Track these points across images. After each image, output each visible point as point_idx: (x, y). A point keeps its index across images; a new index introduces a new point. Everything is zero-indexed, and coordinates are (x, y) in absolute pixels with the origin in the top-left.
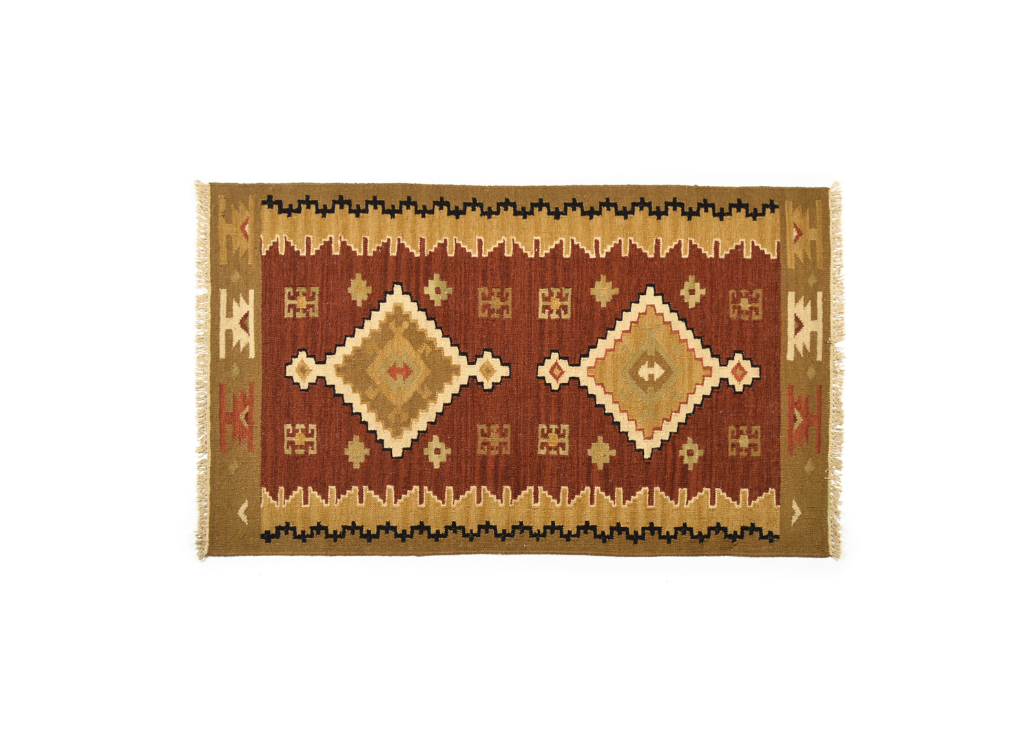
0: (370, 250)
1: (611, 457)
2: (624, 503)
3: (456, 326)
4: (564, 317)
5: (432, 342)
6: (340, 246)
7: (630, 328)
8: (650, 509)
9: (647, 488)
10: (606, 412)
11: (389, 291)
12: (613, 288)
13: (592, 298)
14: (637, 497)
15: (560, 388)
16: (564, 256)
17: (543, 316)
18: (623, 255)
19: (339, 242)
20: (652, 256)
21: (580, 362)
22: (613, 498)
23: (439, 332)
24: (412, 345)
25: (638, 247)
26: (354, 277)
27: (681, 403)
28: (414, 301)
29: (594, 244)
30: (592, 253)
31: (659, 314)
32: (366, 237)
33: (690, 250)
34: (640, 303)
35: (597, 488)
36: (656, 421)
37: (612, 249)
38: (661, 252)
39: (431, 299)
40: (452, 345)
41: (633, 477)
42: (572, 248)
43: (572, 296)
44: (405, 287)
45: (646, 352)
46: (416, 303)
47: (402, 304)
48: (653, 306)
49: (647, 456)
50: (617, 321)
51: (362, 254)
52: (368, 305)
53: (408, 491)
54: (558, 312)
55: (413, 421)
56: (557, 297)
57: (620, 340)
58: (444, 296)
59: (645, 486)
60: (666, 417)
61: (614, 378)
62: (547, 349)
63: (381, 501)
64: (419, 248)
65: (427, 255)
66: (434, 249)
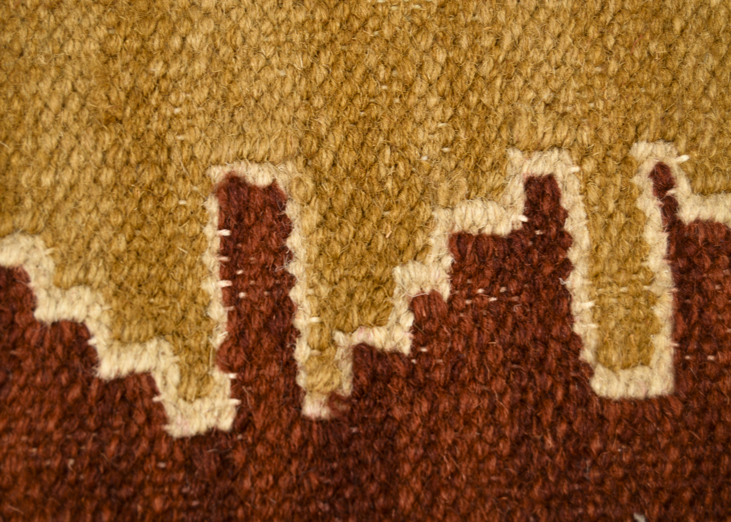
64: (218, 312)
65: (333, 398)
66: (408, 321)
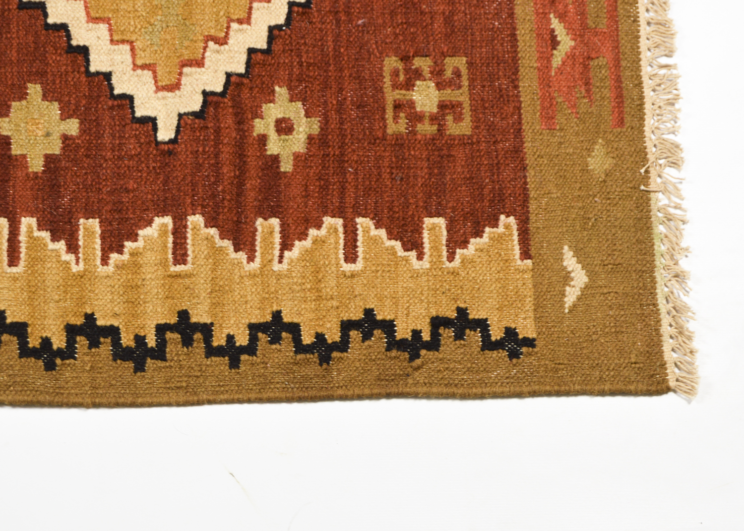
1: (65, 138)
2: (105, 261)
8: (178, 276)
9: (168, 220)
10: (50, 21)
14: (140, 243)
22: (73, 248)
35: (28, 223)
36: (186, 43)
41: (127, 191)
49: (165, 133)
59: (163, 213)
60: (213, 32)
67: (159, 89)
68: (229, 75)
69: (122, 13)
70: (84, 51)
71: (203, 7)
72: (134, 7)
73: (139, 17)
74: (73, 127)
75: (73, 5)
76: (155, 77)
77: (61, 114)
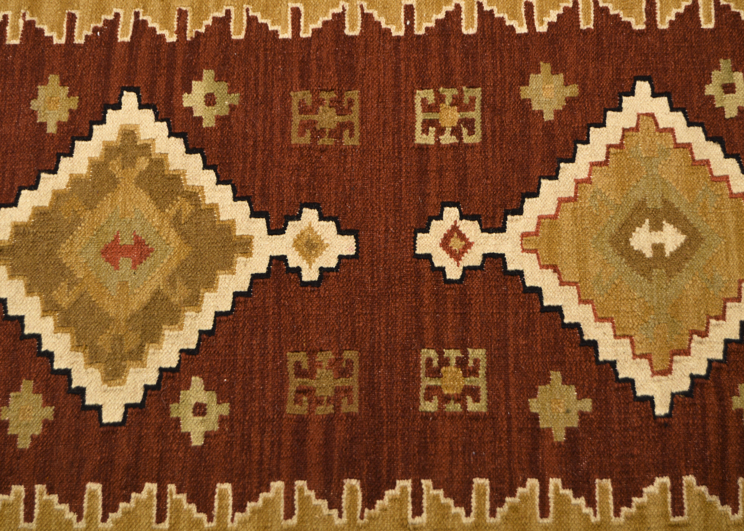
0: (80, 33)
1: (582, 414)
2: (617, 513)
3: (244, 163)
4: (467, 139)
5: (196, 194)
6: (21, 28)
7: (607, 157)
8: (677, 525)
9: (666, 480)
10: (566, 321)
11: (112, 102)
12: (566, 85)
13: (526, 104)
14: (645, 499)
15: (463, 276)
16: (465, 31)
17: (421, 139)
18: (583, 26)
19: (21, 22)
20: (642, 27)
21: (505, 223)
22: (591, 503)
23: (211, 175)
24: (155, 199)
25: (612, 12)
26: (44, 82)
27: (727, 300)
28: (162, 121)
29: (523, 10)
30: (521, 25)
31: (665, 130)
32: (73, 12)
33: (716, 16)
34: (624, 110)
35: (554, 483)
36: (675, 337)
37: (559, 16)
38: (658, 19)
39: (195, 115)
40: (236, 199)
41: (633, 456)
42: (479, 17)
43: (482, 101)
44: (144, 96)
45: (643, 202)
46: (165, 123)
47: (136, 126)
48: (652, 116)
49: (661, 409)
50: (579, 146)
51: (63, 41)
52: (69, 131)
53: (133, 495)
54: (456, 131)
55: (151, 350)
56: (452, 105)
57: (588, 181)
58: (222, 108)
59: (662, 474)
60: (696, 327)
61: (579, 253)
62: (434, 200)
63: (71, 516)
64: (176, 26)
65: (191, 38)
66: (204, 28)
67: (654, 373)
68: (710, 362)
69: (622, 313)
70: (594, 344)
71: (687, 307)
72: (631, 308)
73: (636, 316)
74: (587, 405)
75: (583, 308)
76: (651, 364)
77: (578, 395)
